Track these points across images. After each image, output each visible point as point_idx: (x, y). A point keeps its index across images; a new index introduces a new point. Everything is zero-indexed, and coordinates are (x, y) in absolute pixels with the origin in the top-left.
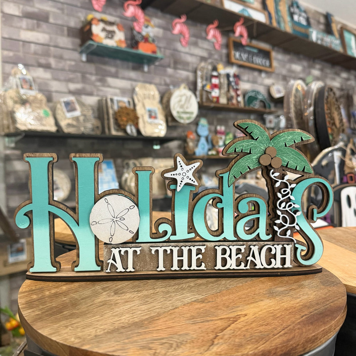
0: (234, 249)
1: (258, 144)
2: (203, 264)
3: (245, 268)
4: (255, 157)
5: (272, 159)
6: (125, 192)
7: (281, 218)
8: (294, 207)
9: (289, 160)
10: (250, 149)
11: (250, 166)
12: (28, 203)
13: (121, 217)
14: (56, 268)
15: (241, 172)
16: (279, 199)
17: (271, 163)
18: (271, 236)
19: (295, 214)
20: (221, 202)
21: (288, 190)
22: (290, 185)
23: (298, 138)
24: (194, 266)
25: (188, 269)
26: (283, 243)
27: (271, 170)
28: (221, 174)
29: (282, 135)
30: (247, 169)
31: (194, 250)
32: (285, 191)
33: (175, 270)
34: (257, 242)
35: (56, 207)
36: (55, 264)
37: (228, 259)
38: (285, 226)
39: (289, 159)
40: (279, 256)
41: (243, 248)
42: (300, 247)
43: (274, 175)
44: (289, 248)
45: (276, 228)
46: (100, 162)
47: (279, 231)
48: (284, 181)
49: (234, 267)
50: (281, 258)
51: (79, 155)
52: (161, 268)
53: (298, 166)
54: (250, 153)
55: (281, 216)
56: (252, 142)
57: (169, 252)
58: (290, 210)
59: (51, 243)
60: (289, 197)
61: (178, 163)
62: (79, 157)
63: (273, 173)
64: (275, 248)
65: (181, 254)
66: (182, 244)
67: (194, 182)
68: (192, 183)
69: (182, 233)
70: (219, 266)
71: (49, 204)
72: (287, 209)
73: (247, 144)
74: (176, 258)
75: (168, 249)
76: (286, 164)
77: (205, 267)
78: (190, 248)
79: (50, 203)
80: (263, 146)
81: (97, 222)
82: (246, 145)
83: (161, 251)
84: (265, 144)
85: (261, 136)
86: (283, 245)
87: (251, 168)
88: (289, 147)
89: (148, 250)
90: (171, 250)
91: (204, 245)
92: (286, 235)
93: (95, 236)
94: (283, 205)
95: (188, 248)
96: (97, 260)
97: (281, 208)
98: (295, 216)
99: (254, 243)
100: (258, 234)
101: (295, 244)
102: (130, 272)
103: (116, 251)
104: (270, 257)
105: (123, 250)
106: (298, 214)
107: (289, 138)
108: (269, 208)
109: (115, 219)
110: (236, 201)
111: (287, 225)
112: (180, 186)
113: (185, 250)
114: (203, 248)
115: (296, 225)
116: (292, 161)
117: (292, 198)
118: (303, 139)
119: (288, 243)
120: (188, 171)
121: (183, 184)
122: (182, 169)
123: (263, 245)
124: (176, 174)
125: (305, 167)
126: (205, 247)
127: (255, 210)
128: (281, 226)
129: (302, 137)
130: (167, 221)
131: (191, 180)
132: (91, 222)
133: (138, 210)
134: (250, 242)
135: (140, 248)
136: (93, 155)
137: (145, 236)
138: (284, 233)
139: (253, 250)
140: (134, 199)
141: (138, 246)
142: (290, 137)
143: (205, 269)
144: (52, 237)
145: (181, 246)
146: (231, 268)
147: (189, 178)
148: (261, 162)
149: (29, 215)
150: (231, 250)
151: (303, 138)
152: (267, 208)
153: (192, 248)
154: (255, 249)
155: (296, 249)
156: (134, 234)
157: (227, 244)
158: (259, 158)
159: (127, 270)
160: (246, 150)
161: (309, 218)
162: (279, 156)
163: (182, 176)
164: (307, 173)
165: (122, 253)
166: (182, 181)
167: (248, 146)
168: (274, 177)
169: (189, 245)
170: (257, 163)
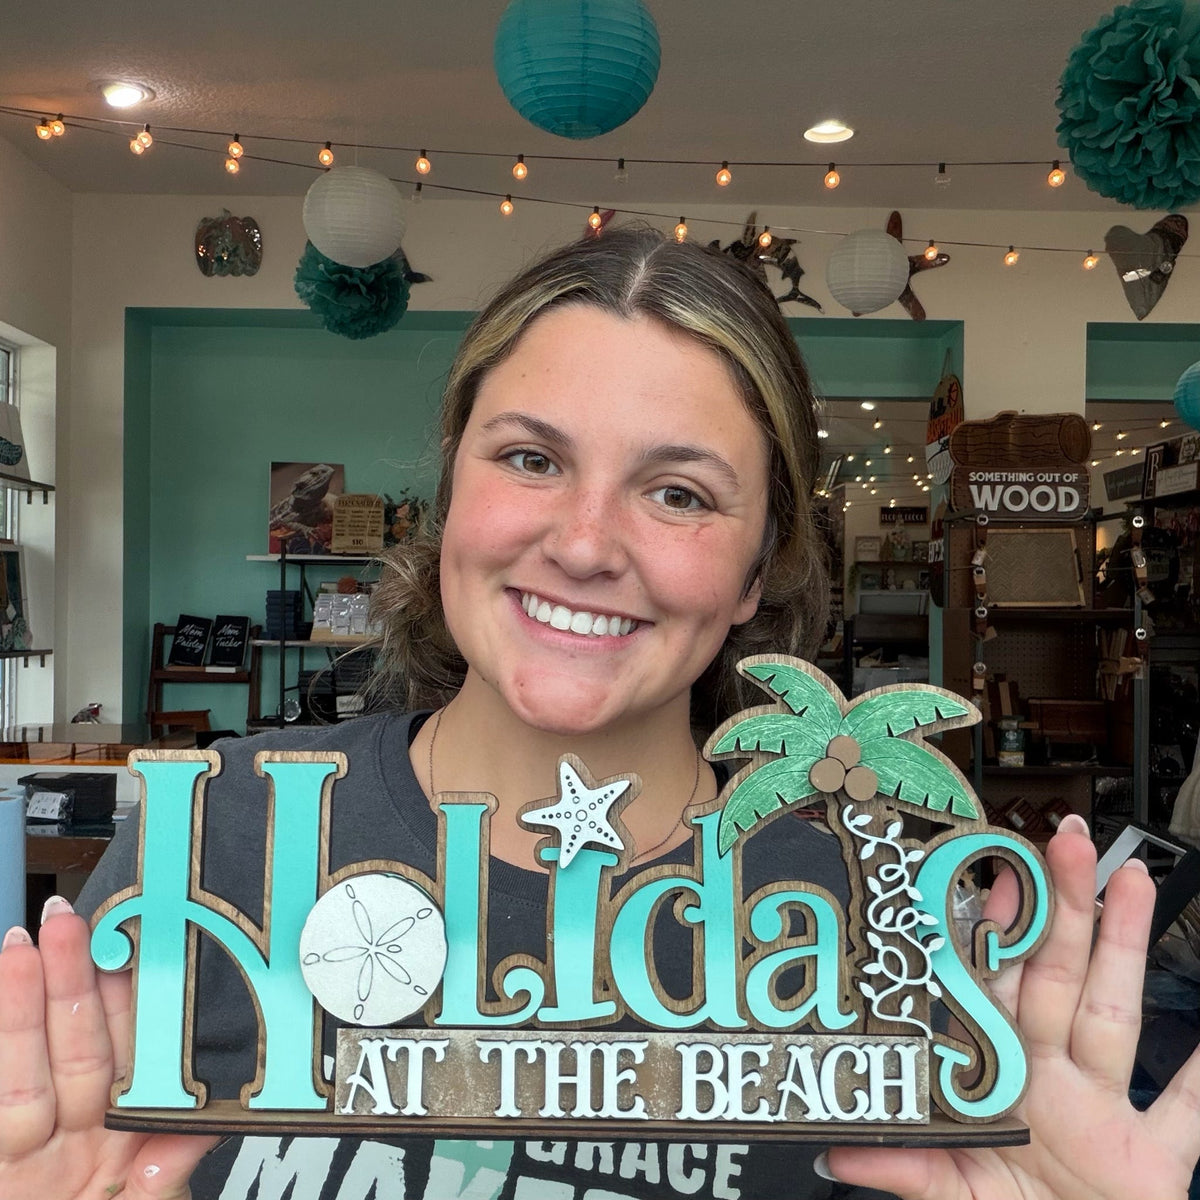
0: (736, 1055)
1: (807, 726)
2: (640, 1102)
3: (771, 1119)
4: (799, 766)
5: (847, 771)
6: (406, 869)
7: (881, 957)
8: (920, 923)
9: (902, 778)
10: (784, 741)
11: (784, 794)
12: (131, 895)
13: (393, 943)
14: (194, 1099)
15: (755, 811)
16: (875, 896)
17: (843, 787)
18: (854, 1017)
19: (926, 945)
20: (699, 906)
21: (902, 869)
22: (906, 855)
23: (926, 710)
24: (610, 1108)
25: (591, 1114)
26: (892, 1039)
27: (846, 806)
28: (697, 817)
29: (877, 702)
30: (775, 803)
31: (611, 1053)
32: (890, 872)
33: (552, 1118)
34: (810, 1036)
35: (208, 907)
36: (193, 1086)
37: (718, 1086)
38: (894, 983)
39: (902, 775)
40: (879, 1083)
41: (763, 1053)
42: (950, 1057)
43: (854, 822)
44: (908, 1055)
45: (867, 990)
46: (338, 777)
47: (877, 1000)
48: (888, 840)
49: (736, 1113)
50: (888, 1089)
51: (282, 755)
52: (508, 1107)
53: (930, 797)
54: (783, 754)
55: (883, 950)
56: (788, 722)
57: (532, 1058)
58: (913, 932)
59: (187, 1018)
60: (905, 892)
61: (564, 782)
62: (282, 762)
63: (852, 817)
64: (867, 1055)
65: (568, 1066)
66: (575, 1035)
67: (612, 839)
68: (606, 841)
69: (577, 1000)
70: (689, 1109)
71: (190, 898)
72: (900, 928)
73: (774, 726)
74: (553, 1080)
75: (531, 1049)
76: (893, 789)
77: (645, 1111)
78: (599, 1047)
79: (193, 897)
80: (822, 733)
81: (321, 955)
82: (769, 730)
83: (508, 1053)
84: (825, 729)
85: (815, 704)
86: (892, 1046)
87: (786, 800)
88: (900, 736)
89: (471, 1050)
90: (540, 1052)
91: (644, 1041)
92: (899, 1013)
93: (315, 1000)
94: (887, 915)
96: (319, 1077)
97: (881, 927)
98: (926, 952)
99: (803, 1038)
100: (815, 1008)
101: (931, 1045)
102: (413, 1116)
103: (371, 1050)
104: (853, 1083)
105: (394, 1046)
106: (935, 945)
107: (899, 710)
108: (850, 926)
109: (373, 949)
110: (746, 903)
111: (903, 981)
112: (568, 851)
113: (584, 1055)
114: (639, 1051)
115: (931, 979)
116: (912, 779)
117: (913, 893)
118: (942, 713)
119: (908, 1040)
120: (592, 806)
121: (579, 844)
122: (577, 800)
123: (832, 1044)
124: (559, 815)
125: (952, 798)
126: (645, 1045)
127: (805, 932)
128: (881, 982)
129: (940, 709)
130: (532, 962)
131: (603, 833)
132: (303, 953)
133: (441, 921)
134: (788, 1036)
135: (446, 1043)
137: (462, 1005)
138: (893, 1005)
139: (797, 1060)
140: (432, 889)
141: (441, 1037)
142: (904, 707)
143: (645, 1116)
144: (190, 1001)
145: (573, 1043)
146: (728, 1117)
147: (596, 828)
148: (816, 781)
149: (131, 931)
150: (725, 1056)
151: (943, 710)
152: (844, 927)
153: (604, 1047)
154: (802, 1056)
155: (937, 1062)
156: (427, 997)
157: (714, 1041)
158: (810, 771)
159: (402, 1111)
160: (770, 744)
161: (977, 964)
162: (871, 765)
163: (573, 821)
164: (961, 818)
165: (392, 1056)
166: (574, 837)
167: (775, 734)
168: (856, 827)
169: (598, 1041)
170: (804, 784)
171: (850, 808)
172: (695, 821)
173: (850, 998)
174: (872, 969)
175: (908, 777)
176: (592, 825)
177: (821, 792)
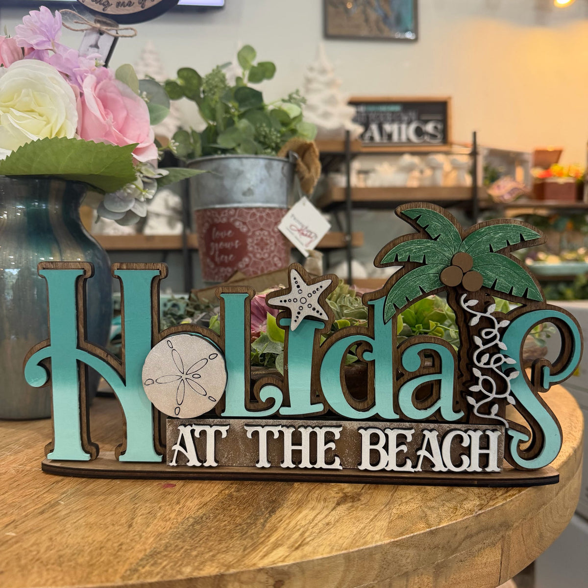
0: (393, 435)
1: (439, 246)
2: (337, 460)
3: (413, 470)
4: (434, 271)
5: (464, 274)
6: (203, 330)
7: (480, 382)
8: (505, 362)
9: (497, 277)
10: (425, 256)
11: (424, 287)
12: (44, 345)
13: (196, 373)
14: (89, 455)
15: (406, 297)
16: (478, 347)
17: (461, 283)
18: (462, 414)
19: (508, 375)
20: (371, 351)
21: (495, 332)
22: (498, 323)
23: (514, 236)
24: (321, 463)
25: (310, 466)
26: (484, 427)
27: (462, 294)
28: (371, 300)
29: (484, 231)
30: (418, 292)
31: (321, 434)
32: (487, 334)
33: (288, 468)
34: (436, 425)
35: (89, 352)
36: (89, 448)
37: (383, 452)
38: (489, 397)
39: (497, 275)
40: (476, 451)
41: (409, 434)
42: (517, 436)
43: (467, 304)
44: (494, 437)
45: (471, 400)
46: (161, 278)
47: (477, 406)
48: (487, 315)
49: (393, 466)
50: (481, 455)
51: (127, 265)
52: (263, 462)
53: (514, 288)
54: (424, 263)
55: (481, 378)
56: (428, 244)
57: (276, 435)
58: (499, 368)
59: (82, 411)
60: (497, 344)
61: (293, 281)
62: (127, 269)
63: (466, 301)
64: (470, 436)
65: (297, 439)
66: (300, 422)
67: (321, 314)
68: (317, 315)
69: (301, 403)
70: (366, 464)
71: (78, 347)
72: (492, 366)
73: (419, 247)
74: (288, 448)
75: (275, 430)
76: (491, 283)
77: (340, 465)
78: (314, 430)
79: (81, 347)
80: (448, 250)
81: (154, 380)
82: (416, 249)
83: (263, 433)
84: (451, 248)
85: (445, 233)
86: (484, 431)
87: (425, 290)
88: (497, 252)
89: (242, 430)
90: (281, 433)
91: (340, 426)
92: (489, 413)
93: (152, 404)
94: (485, 358)
95: (310, 430)
96: (157, 443)
97: (481, 365)
98: (508, 379)
99: (432, 426)
100: (439, 409)
101: (506, 430)
102: (210, 467)
103: (185, 431)
104: (460, 451)
105: (198, 429)
106: (513, 375)
107: (498, 236)
108: (461, 363)
109: (184, 377)
110: (399, 349)
111: (493, 395)
112: (296, 321)
113: (305, 434)
114: (337, 432)
115: (510, 395)
116: (503, 278)
117: (502, 345)
119: (494, 427)
120: (310, 295)
121: (301, 317)
122: (300, 292)
123: (448, 429)
124: (290, 300)
125: (527, 289)
126: (341, 429)
127: (433, 365)
128: (479, 396)
129: (523, 235)
130: (275, 382)
131: (316, 311)
132: (144, 379)
133: (223, 361)
134: (423, 424)
135: (227, 428)
136: (151, 265)
137: (236, 406)
138: (487, 409)
139: (428, 439)
140: (218, 341)
141: (225, 423)
142: (500, 234)
143: (341, 468)
144: (83, 403)
145: (299, 427)
146: (388, 469)
147: (312, 308)
148: (444, 279)
149: (47, 366)
150: (387, 436)
151: (525, 236)
152: (457, 363)
153: (317, 430)
154: (432, 437)
155: (509, 439)
156: (216, 403)
157: (380, 426)
158: (440, 273)
159: (204, 464)
160: (416, 257)
161: (535, 384)
162: (478, 270)
163: (299, 304)
164: (531, 301)
165: (197, 435)
166: (299, 313)
167: (419, 251)
168: (468, 307)
169: (313, 425)
170: (437, 281)
171: (465, 295)
172: (369, 303)
173: (460, 403)
174: (474, 389)
175: (501, 277)
176: (310, 306)
177: (446, 286)
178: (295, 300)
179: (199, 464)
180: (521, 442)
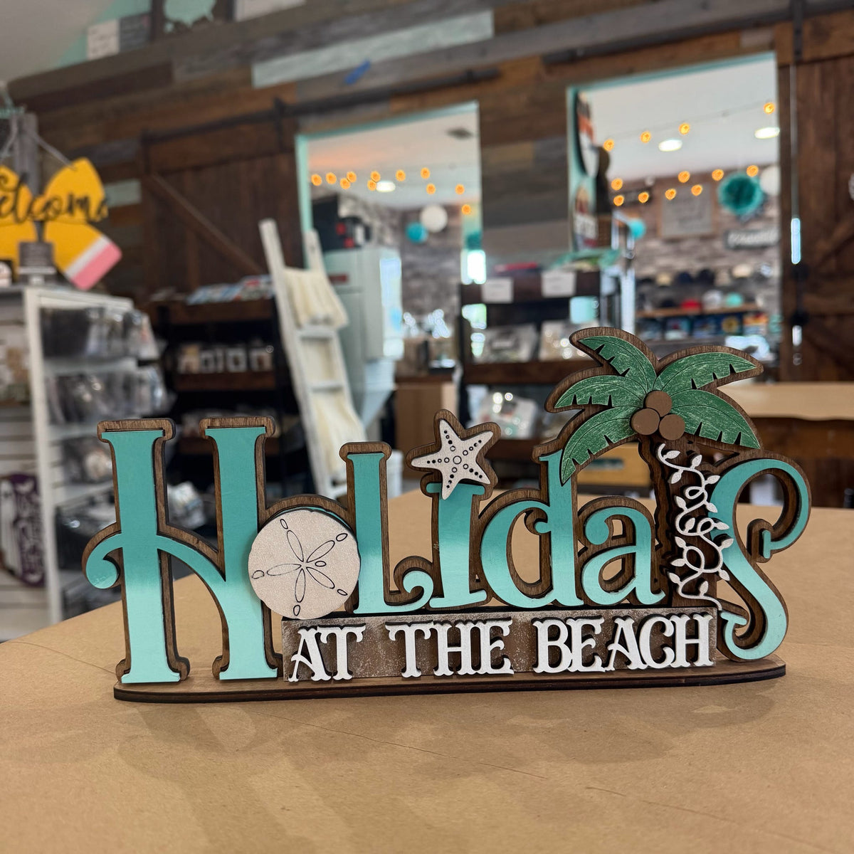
0: (577, 626)
1: (629, 384)
2: (507, 662)
3: (603, 670)
4: (622, 415)
5: (661, 418)
6: (325, 503)
7: (685, 554)
8: (715, 528)
9: (702, 420)
10: (610, 396)
11: (611, 436)
12: (112, 532)
13: (319, 560)
14: (178, 674)
15: (589, 450)
16: (681, 510)
17: (658, 431)
18: (662, 595)
19: (719, 545)
20: (545, 520)
21: (702, 490)
22: (706, 479)
23: (722, 367)
24: (486, 667)
25: (472, 672)
26: (691, 610)
27: (659, 445)
28: (543, 455)
29: (684, 363)
30: (604, 443)
31: (485, 630)
32: (692, 493)
33: (444, 676)
34: (630, 610)
35: (174, 539)
36: (177, 665)
37: (564, 649)
38: (696, 572)
39: (702, 418)
40: (682, 642)
41: (597, 625)
42: (732, 619)
43: (666, 457)
44: (704, 623)
45: (674, 578)
46: (267, 437)
47: (681, 585)
48: (692, 469)
49: (578, 666)
50: (688, 646)
51: (220, 422)
52: (412, 671)
53: (723, 434)
54: (610, 406)
55: (686, 549)
56: (614, 382)
58: (708, 535)
59: (167, 617)
60: (704, 506)
61: (443, 436)
62: (221, 427)
63: (664, 453)
64: (674, 623)
65: (454, 640)
66: (457, 616)
67: (481, 477)
68: (476, 478)
69: (458, 592)
70: (544, 666)
71: (159, 533)
72: (699, 533)
73: (603, 385)
74: (444, 650)
75: (426, 629)
76: (695, 428)
77: (511, 668)
78: (477, 626)
79: (161, 530)
80: (640, 389)
81: (265, 572)
82: (599, 388)
83: (410, 633)
84: (644, 385)
85: (635, 367)
86: (691, 615)
87: (612, 440)
88: (701, 388)
89: (382, 630)
90: (434, 632)
91: (509, 619)
92: (697, 593)
93: (262, 603)
94: (690, 523)
95: (471, 626)
96: (270, 653)
97: (685, 532)
98: (719, 549)
99: (625, 612)
100: (634, 591)
101: (719, 612)
102: (343, 681)
104: (662, 643)
105: (325, 633)
106: (726, 544)
107: (702, 368)
108: (659, 530)
110: (580, 516)
111: (701, 571)
112: (448, 487)
113: (465, 631)
114: (505, 627)
115: (722, 569)
116: (710, 421)
117: (711, 507)
118: (735, 369)
119: (702, 610)
120: (465, 453)
121: (455, 481)
122: (453, 449)
123: (646, 615)
124: (440, 461)
125: (740, 433)
127: (624, 535)
128: (684, 572)
129: (733, 366)
130: (423, 564)
131: (474, 473)
132: (251, 571)
133: (354, 542)
134: (614, 610)
135: (363, 629)
136: (252, 420)
137: (372, 601)
138: (693, 588)
139: (622, 629)
140: (345, 515)
141: (359, 623)
142: (705, 366)
143: (512, 672)
144: (167, 606)
145: (457, 622)
146: (572, 670)
147: (469, 469)
148: (636, 426)
149: (117, 560)
150: (569, 628)
151: (736, 367)
152: (654, 530)
153: (480, 625)
154: (626, 626)
155: (722, 624)
157: (560, 616)
158: (631, 417)
159: (334, 677)
160: (600, 399)
161: (752, 552)
162: (678, 412)
163: (451, 464)
164: (745, 449)
165: (324, 639)
166: (452, 476)
167: (604, 391)
168: (667, 460)
169: (474, 619)
170: (627, 427)
171: (663, 446)
172: (542, 459)
173: (659, 581)
174: (678, 563)
175: (707, 419)
176: (466, 467)
177: (638, 435)
178: (447, 460)
179: (327, 678)
180: (737, 626)
